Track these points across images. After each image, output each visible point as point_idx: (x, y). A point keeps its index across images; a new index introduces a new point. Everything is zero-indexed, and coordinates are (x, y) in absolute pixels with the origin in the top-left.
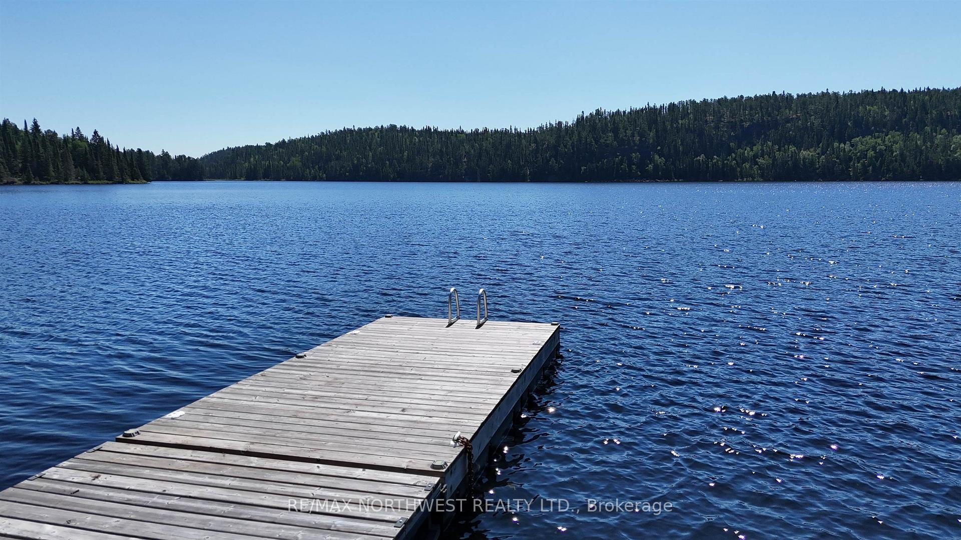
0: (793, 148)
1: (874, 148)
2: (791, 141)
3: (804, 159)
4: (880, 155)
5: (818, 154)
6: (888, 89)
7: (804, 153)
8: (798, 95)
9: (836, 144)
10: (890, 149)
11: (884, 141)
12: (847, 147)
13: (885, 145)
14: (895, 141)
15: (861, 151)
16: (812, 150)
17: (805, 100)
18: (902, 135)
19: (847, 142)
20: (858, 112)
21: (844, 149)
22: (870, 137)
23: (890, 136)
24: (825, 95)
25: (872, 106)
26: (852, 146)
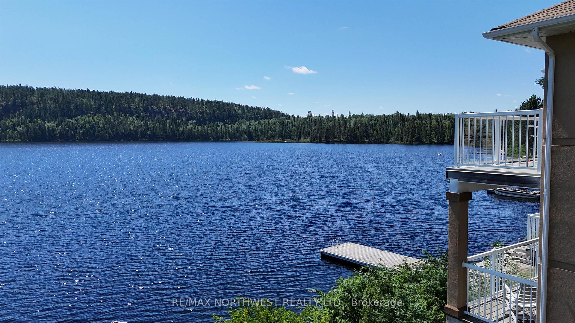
0: (40, 121)
1: (89, 123)
2: (39, 116)
3: (48, 127)
4: (92, 126)
5: (56, 125)
6: (91, 90)
7: (47, 124)
8: (37, 88)
9: (67, 120)
10: (97, 123)
11: (94, 119)
12: (73, 121)
13: (95, 121)
14: (99, 120)
15: (82, 124)
16: (52, 122)
17: (43, 92)
18: (103, 116)
19: (73, 119)
20: (77, 102)
21: (72, 122)
22: (86, 116)
23: (96, 116)
24: (54, 89)
25: (84, 99)
26: (77, 121)
